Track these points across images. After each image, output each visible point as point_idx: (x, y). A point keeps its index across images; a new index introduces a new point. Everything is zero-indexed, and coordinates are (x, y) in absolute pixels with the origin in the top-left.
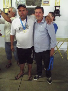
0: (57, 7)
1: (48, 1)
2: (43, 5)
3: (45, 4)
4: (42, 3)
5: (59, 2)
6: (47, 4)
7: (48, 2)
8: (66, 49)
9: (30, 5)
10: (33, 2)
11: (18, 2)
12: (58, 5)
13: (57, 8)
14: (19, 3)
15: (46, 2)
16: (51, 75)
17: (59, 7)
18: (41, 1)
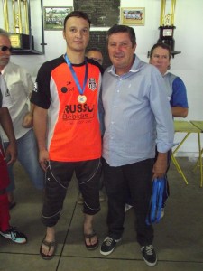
0: (167, 27)
1: (138, 12)
3: (131, 21)
4: (121, 17)
5: (172, 16)
6: (135, 21)
8: (197, 155)
10: (93, 16)
11: (47, 15)
12: (169, 24)
13: (167, 33)
14: (50, 17)
16: (153, 237)
17: (172, 28)
18: (119, 11)
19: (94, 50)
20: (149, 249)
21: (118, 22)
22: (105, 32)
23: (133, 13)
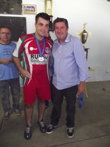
1: (33, 7)
2: (25, 13)
3: (29, 12)
5: (51, 10)
6: (31, 12)
7: (33, 9)
9: (4, 14)
10: (6, 8)
15: (30, 9)
18: (22, 5)
19: (4, 27)
20: (71, 130)
21: (21, 12)
22: (17, 17)
23: (30, 7)
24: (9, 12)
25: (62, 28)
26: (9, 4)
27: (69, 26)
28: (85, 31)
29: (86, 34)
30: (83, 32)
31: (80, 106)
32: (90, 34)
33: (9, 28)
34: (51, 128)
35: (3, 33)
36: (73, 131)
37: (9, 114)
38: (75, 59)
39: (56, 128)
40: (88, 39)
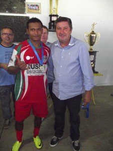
1: (37, 6)
2: (29, 12)
3: (33, 11)
4: (26, 7)
5: (56, 9)
6: (35, 11)
7: (37, 8)
10: (8, 6)
12: (55, 14)
15: (34, 8)
18: (25, 4)
20: (76, 142)
21: (25, 11)
22: (17, 17)
23: (34, 6)
24: (11, 11)
25: (65, 28)
26: (11, 2)
27: (73, 26)
28: (93, 33)
29: (94, 35)
30: (91, 33)
31: (87, 116)
32: (99, 35)
33: (10, 28)
34: (55, 140)
35: (5, 34)
36: (79, 144)
37: (10, 122)
38: (79, 64)
39: (61, 140)
40: (96, 41)
